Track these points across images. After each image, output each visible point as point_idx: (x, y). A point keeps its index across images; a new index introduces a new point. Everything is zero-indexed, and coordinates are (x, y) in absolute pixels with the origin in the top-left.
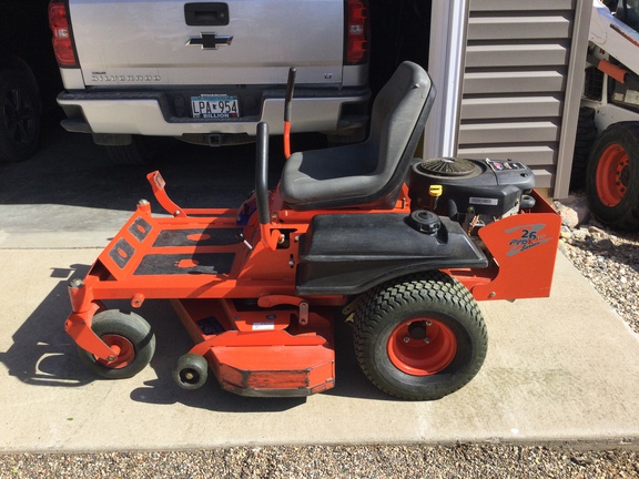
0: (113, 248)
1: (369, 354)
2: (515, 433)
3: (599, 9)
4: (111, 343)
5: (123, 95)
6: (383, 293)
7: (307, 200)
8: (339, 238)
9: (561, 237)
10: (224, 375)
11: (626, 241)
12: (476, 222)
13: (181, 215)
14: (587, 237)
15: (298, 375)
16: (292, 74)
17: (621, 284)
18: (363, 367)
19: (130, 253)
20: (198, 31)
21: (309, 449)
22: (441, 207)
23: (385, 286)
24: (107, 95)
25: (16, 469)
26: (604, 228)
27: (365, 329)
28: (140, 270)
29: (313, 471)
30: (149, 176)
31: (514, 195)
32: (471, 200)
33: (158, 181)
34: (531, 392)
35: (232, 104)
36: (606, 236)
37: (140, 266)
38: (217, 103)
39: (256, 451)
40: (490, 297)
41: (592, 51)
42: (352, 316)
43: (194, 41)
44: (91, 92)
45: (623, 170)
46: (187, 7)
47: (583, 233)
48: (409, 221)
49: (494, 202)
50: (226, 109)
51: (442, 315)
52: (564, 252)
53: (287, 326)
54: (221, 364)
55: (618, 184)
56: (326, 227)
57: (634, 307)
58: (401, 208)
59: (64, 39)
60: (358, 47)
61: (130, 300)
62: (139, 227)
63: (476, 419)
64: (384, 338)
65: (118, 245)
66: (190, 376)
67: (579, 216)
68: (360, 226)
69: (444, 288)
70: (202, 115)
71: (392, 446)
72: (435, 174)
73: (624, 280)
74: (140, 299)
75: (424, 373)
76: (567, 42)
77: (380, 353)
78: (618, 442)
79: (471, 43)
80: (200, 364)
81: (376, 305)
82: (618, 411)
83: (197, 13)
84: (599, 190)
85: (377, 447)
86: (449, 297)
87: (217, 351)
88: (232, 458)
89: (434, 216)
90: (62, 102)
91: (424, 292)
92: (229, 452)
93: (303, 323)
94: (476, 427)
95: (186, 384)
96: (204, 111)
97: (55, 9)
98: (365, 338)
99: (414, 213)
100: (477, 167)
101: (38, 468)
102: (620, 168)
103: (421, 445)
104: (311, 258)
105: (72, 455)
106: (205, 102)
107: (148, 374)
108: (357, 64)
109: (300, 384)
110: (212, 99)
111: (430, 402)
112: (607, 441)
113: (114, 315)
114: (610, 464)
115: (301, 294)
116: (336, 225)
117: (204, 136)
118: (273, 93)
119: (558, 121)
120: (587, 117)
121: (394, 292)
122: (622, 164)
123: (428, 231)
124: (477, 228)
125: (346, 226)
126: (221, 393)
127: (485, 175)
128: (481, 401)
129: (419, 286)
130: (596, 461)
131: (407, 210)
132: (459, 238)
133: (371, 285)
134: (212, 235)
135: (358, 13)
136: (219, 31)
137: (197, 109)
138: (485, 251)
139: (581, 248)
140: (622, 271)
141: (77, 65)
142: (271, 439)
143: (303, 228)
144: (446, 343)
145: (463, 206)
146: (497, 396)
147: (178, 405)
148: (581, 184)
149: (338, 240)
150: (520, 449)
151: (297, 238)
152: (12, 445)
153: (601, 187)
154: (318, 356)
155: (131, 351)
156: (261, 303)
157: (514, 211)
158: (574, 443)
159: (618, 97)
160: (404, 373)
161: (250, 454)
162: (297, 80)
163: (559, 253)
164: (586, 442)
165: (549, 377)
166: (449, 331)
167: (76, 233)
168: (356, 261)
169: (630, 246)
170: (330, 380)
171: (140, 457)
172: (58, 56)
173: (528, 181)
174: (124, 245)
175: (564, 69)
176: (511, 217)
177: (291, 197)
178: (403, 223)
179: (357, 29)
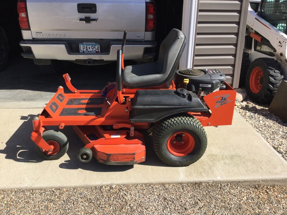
0: (50, 104)
1: (159, 147)
2: (219, 178)
3: (250, 11)
4: (50, 144)
5: (50, 42)
6: (165, 122)
7: (134, 84)
8: (148, 99)
9: (235, 105)
10: (99, 156)
11: (262, 107)
12: (202, 94)
13: (77, 93)
14: (246, 105)
15: (130, 156)
16: (125, 34)
17: (260, 123)
18: (157, 153)
19: (57, 107)
20: (83, 15)
21: (136, 185)
22: (189, 87)
23: (166, 119)
24: (42, 42)
25: (11, 195)
26: (253, 102)
27: (158, 137)
28: (62, 114)
29: (138, 194)
30: (64, 76)
31: (217, 83)
32: (201, 85)
33: (68, 78)
34: (225, 163)
35: (97, 47)
36: (254, 105)
37: (62, 112)
38: (90, 47)
39: (114, 186)
40: (208, 125)
41: (248, 29)
42: (151, 133)
43: (81, 20)
44: (35, 41)
45: (261, 78)
46: (79, 5)
47: (244, 104)
48: (176, 93)
49: (210, 86)
50: (94, 49)
51: (189, 130)
52: (237, 111)
53: (125, 136)
54: (98, 152)
55: (259, 84)
56: (142, 95)
57: (265, 132)
58: (172, 88)
59: (24, 18)
60: (151, 24)
61: (59, 126)
62: (60, 97)
63: (203, 173)
64: (166, 140)
65: (52, 104)
66: (85, 157)
67: (243, 96)
68: (156, 94)
69: (190, 120)
70: (84, 52)
71: (169, 184)
72: (186, 74)
73: (261, 122)
74: (63, 125)
75: (182, 155)
76: (238, 23)
77: (164, 147)
78: (259, 181)
79: (199, 23)
80: (89, 152)
81: (162, 127)
82: (260, 169)
83: (83, 8)
84: (251, 87)
85: (163, 184)
86: (192, 123)
87: (96, 146)
88: (104, 189)
89: (186, 91)
90: (22, 45)
91: (182, 121)
92: (102, 187)
93: (132, 136)
94: (203, 176)
95: (83, 160)
96: (85, 50)
97: (20, 4)
98: (158, 141)
99: (178, 89)
100: (203, 72)
101: (21, 195)
102: (259, 77)
103: (181, 184)
104: (136, 107)
105: (36, 190)
106: (85, 46)
107: (66, 158)
108: (151, 31)
109: (131, 159)
110: (89, 45)
111: (184, 167)
112: (255, 181)
113: (51, 132)
114: (256, 190)
115: (132, 122)
116: (146, 94)
117: (85, 61)
118: (115, 43)
119: (235, 56)
120: (246, 56)
121: (170, 121)
122: (260, 76)
123: (184, 96)
124: (203, 97)
125: (151, 94)
126: (98, 164)
127: (206, 75)
128: (205, 167)
129: (180, 119)
130: (251, 189)
131: (175, 89)
132: (196, 99)
133: (161, 119)
134: (91, 101)
135: (151, 10)
136: (92, 16)
137: (82, 49)
138: (207, 105)
139: (244, 110)
140: (261, 119)
141: (29, 29)
142: (120, 182)
143: (132, 96)
144: (191, 142)
145: (197, 88)
146: (211, 165)
147: (80, 170)
148: (244, 85)
149: (147, 100)
150: (221, 185)
151: (129, 100)
152: (9, 186)
153: (252, 86)
154: (138, 148)
155: (58, 148)
156: (115, 127)
157: (218, 89)
158: (242, 182)
159: (258, 48)
160: (174, 155)
161: (111, 188)
162: (127, 37)
163: (235, 110)
164: (247, 182)
165: (232, 157)
166: (192, 138)
167: (28, 102)
168: (155, 108)
169: (264, 109)
170: (143, 158)
171: (65, 190)
172: (21, 25)
173: (223, 78)
174: (54, 104)
175: (237, 34)
176: (217, 92)
177: (127, 83)
178: (174, 93)
179: (151, 17)
